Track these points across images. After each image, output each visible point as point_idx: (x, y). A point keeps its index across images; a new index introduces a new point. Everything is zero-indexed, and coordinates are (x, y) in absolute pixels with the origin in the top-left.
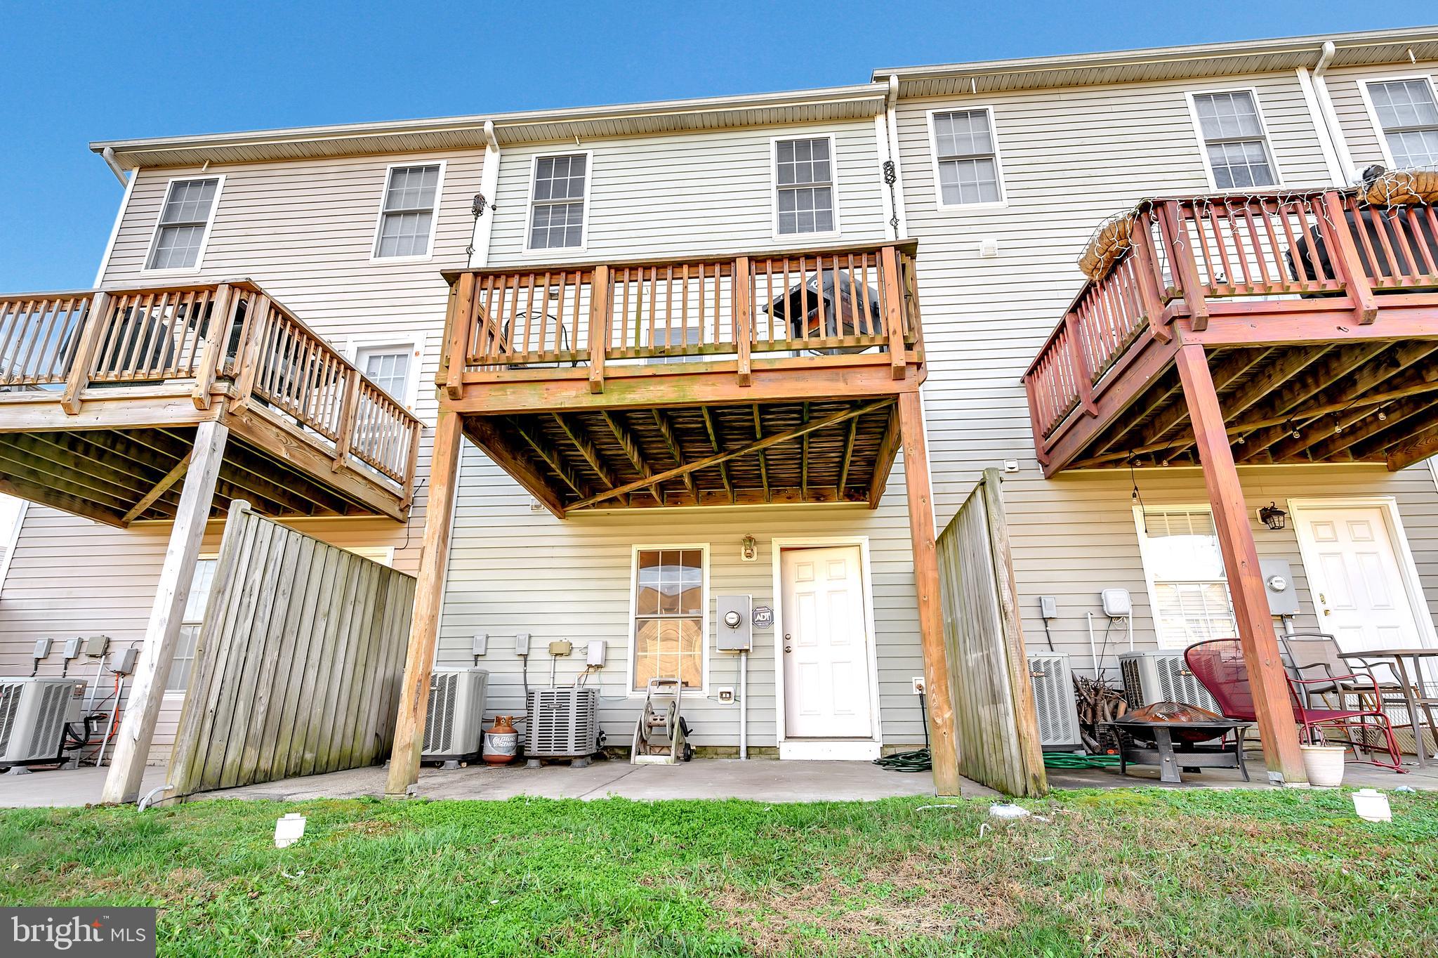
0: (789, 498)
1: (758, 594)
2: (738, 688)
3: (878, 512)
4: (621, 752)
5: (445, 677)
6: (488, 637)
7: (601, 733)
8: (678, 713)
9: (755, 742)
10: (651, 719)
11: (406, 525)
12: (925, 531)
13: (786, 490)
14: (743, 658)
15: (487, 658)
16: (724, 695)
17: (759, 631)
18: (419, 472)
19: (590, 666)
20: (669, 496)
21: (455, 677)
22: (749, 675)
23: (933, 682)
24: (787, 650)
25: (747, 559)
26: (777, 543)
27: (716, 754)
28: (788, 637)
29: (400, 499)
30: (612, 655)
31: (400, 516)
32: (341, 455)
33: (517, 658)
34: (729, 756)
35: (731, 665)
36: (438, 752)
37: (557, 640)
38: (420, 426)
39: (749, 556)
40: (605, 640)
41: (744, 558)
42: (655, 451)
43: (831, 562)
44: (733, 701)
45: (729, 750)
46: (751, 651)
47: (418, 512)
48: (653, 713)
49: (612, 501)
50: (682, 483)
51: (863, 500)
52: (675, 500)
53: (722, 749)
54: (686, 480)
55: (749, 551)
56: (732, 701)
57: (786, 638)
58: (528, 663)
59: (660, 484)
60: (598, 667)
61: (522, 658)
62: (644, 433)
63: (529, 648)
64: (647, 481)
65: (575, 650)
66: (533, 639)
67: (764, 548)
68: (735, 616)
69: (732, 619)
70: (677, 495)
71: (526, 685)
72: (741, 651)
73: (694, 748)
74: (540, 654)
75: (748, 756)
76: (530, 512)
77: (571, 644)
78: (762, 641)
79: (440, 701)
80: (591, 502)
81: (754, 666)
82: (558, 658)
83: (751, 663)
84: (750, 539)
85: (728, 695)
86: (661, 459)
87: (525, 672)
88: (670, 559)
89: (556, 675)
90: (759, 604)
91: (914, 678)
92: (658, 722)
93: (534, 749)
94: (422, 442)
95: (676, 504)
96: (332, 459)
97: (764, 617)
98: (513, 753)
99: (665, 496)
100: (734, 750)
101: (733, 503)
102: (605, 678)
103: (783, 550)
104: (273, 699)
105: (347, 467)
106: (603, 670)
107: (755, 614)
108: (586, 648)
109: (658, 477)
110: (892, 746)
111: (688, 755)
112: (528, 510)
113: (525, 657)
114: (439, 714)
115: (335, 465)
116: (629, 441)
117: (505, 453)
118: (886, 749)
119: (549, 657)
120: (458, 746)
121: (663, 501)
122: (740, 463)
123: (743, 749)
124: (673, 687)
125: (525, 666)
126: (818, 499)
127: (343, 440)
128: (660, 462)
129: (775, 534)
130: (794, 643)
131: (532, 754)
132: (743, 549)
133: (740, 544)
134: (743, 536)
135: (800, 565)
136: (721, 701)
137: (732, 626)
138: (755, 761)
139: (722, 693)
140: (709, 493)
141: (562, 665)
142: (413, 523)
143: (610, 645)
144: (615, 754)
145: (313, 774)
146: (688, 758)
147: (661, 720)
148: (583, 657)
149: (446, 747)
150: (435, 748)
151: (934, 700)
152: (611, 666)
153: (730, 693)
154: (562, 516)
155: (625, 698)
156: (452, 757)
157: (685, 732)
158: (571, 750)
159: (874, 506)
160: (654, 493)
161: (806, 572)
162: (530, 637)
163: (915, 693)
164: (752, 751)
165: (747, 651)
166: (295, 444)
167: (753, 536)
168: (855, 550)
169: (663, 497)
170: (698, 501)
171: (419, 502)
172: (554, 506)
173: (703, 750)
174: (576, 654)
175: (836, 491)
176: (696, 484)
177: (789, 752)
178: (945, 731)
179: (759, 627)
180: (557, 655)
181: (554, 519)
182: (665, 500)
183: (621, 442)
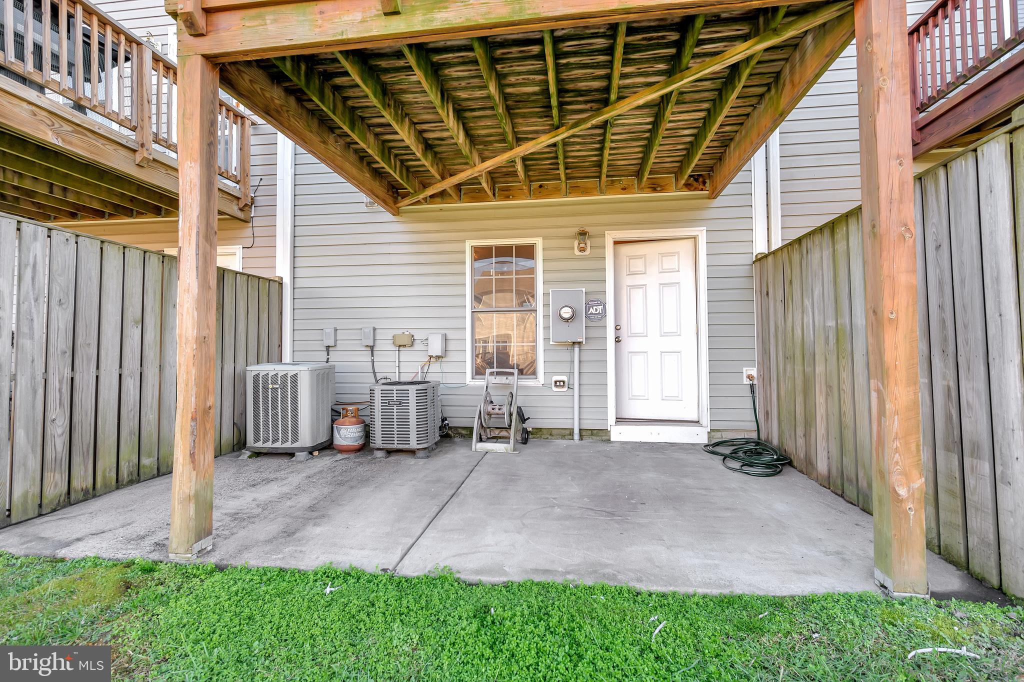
0: (624, 189)
1: (593, 287)
2: (571, 376)
3: (719, 201)
4: (464, 432)
5: (286, 375)
6: (336, 330)
7: (444, 419)
8: (516, 403)
9: (587, 425)
10: (490, 408)
11: (251, 225)
12: (900, 211)
13: (620, 180)
14: (577, 349)
15: (338, 348)
16: (558, 383)
17: (591, 324)
18: (254, 171)
19: (431, 357)
20: (502, 190)
21: (296, 375)
22: (581, 364)
23: (896, 438)
24: (618, 340)
25: (581, 253)
26: (610, 237)
27: (551, 435)
28: (618, 327)
29: (238, 199)
30: (452, 346)
31: (240, 215)
32: (142, 145)
33: (364, 349)
34: (563, 437)
35: (565, 355)
36: (288, 445)
37: (400, 332)
38: (248, 123)
39: (582, 250)
40: (444, 332)
41: (577, 252)
42: (483, 132)
43: (663, 255)
44: (567, 389)
45: (563, 431)
46: (584, 343)
47: (261, 211)
48: (492, 402)
49: (442, 194)
50: (514, 174)
51: (702, 190)
52: (507, 193)
53: (556, 430)
54: (519, 167)
55: (582, 245)
56: (565, 389)
57: (617, 328)
58: (375, 353)
59: (490, 173)
60: (438, 357)
61: (369, 349)
62: (469, 103)
63: (374, 340)
64: (476, 169)
65: (417, 342)
66: (378, 331)
67: (597, 241)
68: (569, 310)
69: (566, 313)
70: (507, 189)
71: (374, 373)
72: (574, 343)
73: (531, 429)
74: (384, 345)
75: (581, 437)
76: (365, 209)
77: (413, 336)
78: (594, 333)
79: (284, 398)
80: (421, 196)
81: (586, 356)
82: (401, 348)
83: (583, 353)
84: (583, 234)
85: (562, 383)
86: (491, 143)
87: (373, 361)
88: (504, 251)
89: (401, 364)
90: (592, 297)
91: (745, 369)
92: (497, 411)
93: (378, 440)
94: (253, 140)
95: (507, 198)
96: (135, 151)
97: (596, 310)
98: (361, 442)
99: (497, 190)
100: (568, 432)
101: (566, 195)
102: (447, 367)
103: (616, 243)
104: (75, 419)
105: (154, 160)
106: (443, 360)
107: (588, 307)
108: (427, 339)
109: (489, 164)
110: (718, 431)
111: (526, 437)
112: (363, 208)
113: (372, 348)
114: (284, 410)
115: (138, 158)
116: (451, 113)
117: (308, 134)
118: (713, 433)
119: (393, 348)
120: (306, 438)
121: (494, 195)
122: (578, 147)
123: (576, 431)
124: (510, 378)
125: (373, 356)
126: (654, 190)
127: (142, 128)
128: (490, 148)
129: (608, 227)
130: (624, 333)
131: (377, 446)
132: (576, 243)
133: (575, 238)
134: (577, 230)
135: (631, 258)
136: (555, 389)
137: (567, 320)
138: (586, 442)
139: (556, 382)
140: (541, 186)
141: (406, 355)
142: (256, 222)
143: (449, 337)
144: (459, 434)
145: (158, 476)
146: (525, 441)
147: (499, 409)
148: (424, 348)
149: (295, 439)
150: (285, 440)
151: (897, 463)
152: (452, 356)
153: (564, 382)
154: (396, 212)
155: (464, 385)
156: (302, 449)
157: (523, 419)
158: (413, 444)
159: (714, 195)
160: (484, 185)
161: (638, 265)
162: (375, 329)
163: (745, 383)
164: (584, 433)
165: (580, 343)
166: (70, 129)
167: (587, 229)
168: (690, 243)
169: (494, 190)
170: (531, 194)
171: (260, 201)
172: (384, 201)
173: (538, 431)
174: (418, 346)
175: (674, 180)
176: (529, 176)
177: (620, 434)
178: (911, 506)
179: (592, 321)
180: (400, 346)
181: (388, 216)
182: (497, 195)
183: (440, 111)
